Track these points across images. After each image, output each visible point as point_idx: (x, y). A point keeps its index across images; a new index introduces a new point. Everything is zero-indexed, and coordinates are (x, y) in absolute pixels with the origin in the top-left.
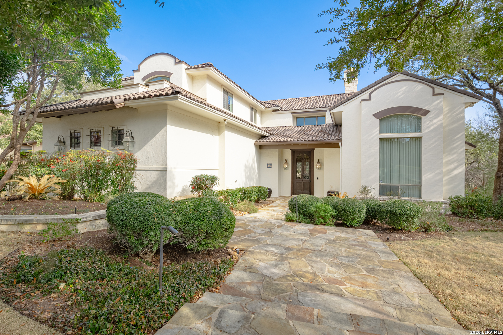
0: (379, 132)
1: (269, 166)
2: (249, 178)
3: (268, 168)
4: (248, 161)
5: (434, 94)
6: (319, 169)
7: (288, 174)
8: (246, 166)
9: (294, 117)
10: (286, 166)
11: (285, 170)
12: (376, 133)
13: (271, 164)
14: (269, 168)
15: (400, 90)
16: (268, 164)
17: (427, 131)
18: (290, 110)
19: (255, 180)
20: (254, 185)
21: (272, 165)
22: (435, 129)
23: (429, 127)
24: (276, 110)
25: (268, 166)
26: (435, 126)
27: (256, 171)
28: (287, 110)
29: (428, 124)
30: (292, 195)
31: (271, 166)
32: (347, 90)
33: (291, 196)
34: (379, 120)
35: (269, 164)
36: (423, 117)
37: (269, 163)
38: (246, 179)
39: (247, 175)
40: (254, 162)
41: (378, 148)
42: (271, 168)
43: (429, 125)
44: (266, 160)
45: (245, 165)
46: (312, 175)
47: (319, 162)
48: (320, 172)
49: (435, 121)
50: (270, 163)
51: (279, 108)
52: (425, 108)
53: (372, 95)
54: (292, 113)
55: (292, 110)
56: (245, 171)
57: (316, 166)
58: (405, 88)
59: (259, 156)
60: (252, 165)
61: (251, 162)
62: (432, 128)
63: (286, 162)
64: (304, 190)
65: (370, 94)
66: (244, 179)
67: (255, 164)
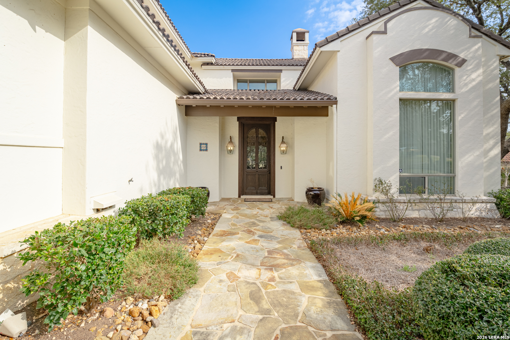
0: (398, 88)
1: (204, 147)
2: (164, 172)
3: (201, 150)
4: (162, 137)
5: (471, 36)
6: (283, 152)
7: (234, 160)
8: (158, 147)
9: (234, 77)
10: (232, 148)
11: (229, 155)
12: (395, 90)
13: (206, 144)
14: (204, 150)
15: (427, 23)
16: (201, 144)
17: (464, 90)
18: (229, 65)
19: (178, 175)
20: (175, 185)
21: (209, 146)
22: (474, 88)
23: (466, 85)
24: (208, 64)
25: (200, 147)
26: (474, 83)
27: (179, 158)
28: (225, 65)
29: (465, 80)
30: (242, 197)
31: (207, 147)
32: (296, 54)
33: (239, 197)
34: (398, 67)
35: (203, 144)
36: (457, 70)
37: (202, 142)
38: (159, 176)
39: (161, 167)
40: (175, 139)
41: (397, 115)
42: (206, 150)
43: (466, 82)
44: (198, 138)
45: (157, 143)
46: (272, 161)
47: (283, 142)
48: (286, 157)
49: (474, 76)
50: (205, 142)
51: (213, 60)
52: (462, 56)
53: (389, 25)
54: (233, 71)
55: (233, 65)
56: (157, 157)
57: (279, 147)
58: (434, 20)
59: (185, 128)
60: (172, 145)
61: (169, 137)
62: (470, 86)
63: (231, 142)
64: (259, 186)
65: (386, 24)
66: (154, 175)
67: (178, 145)
